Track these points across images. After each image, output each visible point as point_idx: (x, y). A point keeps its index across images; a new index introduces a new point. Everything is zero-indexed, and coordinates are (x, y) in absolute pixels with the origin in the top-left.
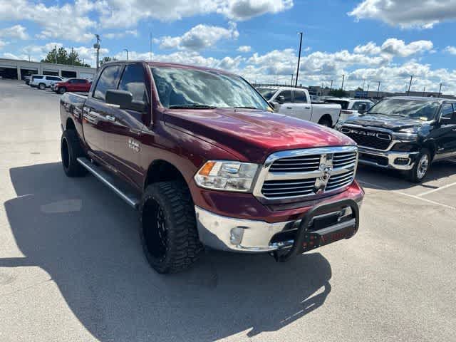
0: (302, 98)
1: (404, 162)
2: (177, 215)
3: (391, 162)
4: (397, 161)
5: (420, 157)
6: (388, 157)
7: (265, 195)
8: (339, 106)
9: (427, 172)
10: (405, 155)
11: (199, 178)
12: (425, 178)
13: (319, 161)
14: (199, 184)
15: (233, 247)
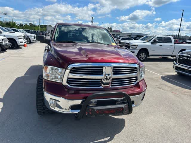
0: (168, 40)
13: (102, 70)
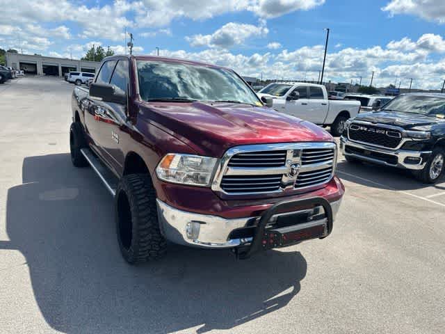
1: (416, 161)
2: (140, 208)
3: (401, 161)
4: (407, 160)
5: (433, 156)
6: (398, 156)
7: (226, 191)
8: (358, 103)
9: (441, 173)
10: (417, 154)
11: (160, 171)
12: (439, 180)
13: (285, 156)
14: (160, 177)
15: (190, 242)
